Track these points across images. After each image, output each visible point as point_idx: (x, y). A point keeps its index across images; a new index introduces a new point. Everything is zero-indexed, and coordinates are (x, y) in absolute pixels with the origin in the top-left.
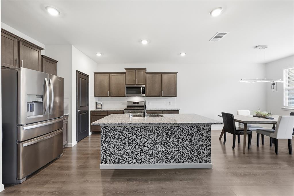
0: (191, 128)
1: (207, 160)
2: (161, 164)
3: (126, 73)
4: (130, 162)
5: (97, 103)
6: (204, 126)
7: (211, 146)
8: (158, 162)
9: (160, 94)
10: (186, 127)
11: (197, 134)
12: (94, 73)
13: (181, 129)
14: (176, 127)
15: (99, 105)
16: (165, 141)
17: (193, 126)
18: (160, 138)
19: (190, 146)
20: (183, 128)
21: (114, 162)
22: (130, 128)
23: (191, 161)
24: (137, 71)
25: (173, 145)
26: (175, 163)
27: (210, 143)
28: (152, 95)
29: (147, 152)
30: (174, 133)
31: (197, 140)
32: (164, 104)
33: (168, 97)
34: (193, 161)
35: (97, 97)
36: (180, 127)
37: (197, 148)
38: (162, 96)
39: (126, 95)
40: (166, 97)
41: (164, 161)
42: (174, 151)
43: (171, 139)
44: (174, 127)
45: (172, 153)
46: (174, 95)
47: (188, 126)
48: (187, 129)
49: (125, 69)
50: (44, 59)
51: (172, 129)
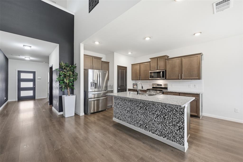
0: (165, 107)
1: (179, 141)
2: (141, 129)
3: (150, 62)
4: (125, 121)
5: (134, 84)
6: (177, 108)
7: (184, 129)
8: (140, 127)
9: (180, 77)
10: (160, 106)
11: (170, 114)
12: (132, 64)
13: (156, 106)
14: (152, 104)
15: (135, 86)
16: (144, 113)
17: (166, 106)
18: (141, 110)
19: (163, 122)
20: (158, 106)
21: (118, 118)
22: (126, 100)
23: (164, 136)
24: (158, 58)
25: (150, 118)
26: (151, 132)
27: (184, 126)
28: (172, 78)
29: (134, 118)
30: (150, 108)
31: (169, 119)
32: (188, 87)
33: (193, 80)
34: (165, 137)
35: (135, 81)
36: (156, 105)
37: (169, 126)
38: (181, 79)
39: (150, 79)
40: (191, 80)
41: (144, 128)
42: (150, 123)
43: (148, 113)
44: (150, 104)
45: (149, 124)
46: (197, 78)
47: (162, 105)
48: (161, 107)
49: (150, 59)
50: (103, 63)
51: (149, 105)
